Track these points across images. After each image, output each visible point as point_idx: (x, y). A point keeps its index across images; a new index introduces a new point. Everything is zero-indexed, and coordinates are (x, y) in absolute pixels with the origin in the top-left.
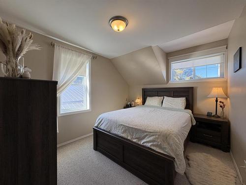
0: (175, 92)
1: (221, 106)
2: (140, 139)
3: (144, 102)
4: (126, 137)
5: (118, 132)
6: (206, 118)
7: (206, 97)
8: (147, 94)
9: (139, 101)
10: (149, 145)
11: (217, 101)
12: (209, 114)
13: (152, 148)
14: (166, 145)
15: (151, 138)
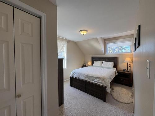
0: (109, 59)
1: (129, 67)
2: (93, 80)
3: (92, 64)
4: (86, 80)
5: (83, 78)
6: (123, 72)
7: (123, 62)
8: (94, 60)
9: (90, 63)
10: (96, 82)
11: (128, 64)
12: (124, 70)
13: (98, 83)
14: (103, 82)
15: (98, 80)
